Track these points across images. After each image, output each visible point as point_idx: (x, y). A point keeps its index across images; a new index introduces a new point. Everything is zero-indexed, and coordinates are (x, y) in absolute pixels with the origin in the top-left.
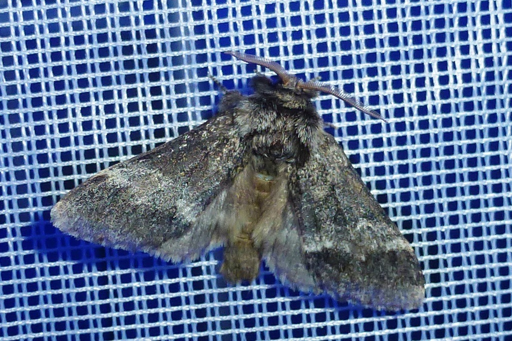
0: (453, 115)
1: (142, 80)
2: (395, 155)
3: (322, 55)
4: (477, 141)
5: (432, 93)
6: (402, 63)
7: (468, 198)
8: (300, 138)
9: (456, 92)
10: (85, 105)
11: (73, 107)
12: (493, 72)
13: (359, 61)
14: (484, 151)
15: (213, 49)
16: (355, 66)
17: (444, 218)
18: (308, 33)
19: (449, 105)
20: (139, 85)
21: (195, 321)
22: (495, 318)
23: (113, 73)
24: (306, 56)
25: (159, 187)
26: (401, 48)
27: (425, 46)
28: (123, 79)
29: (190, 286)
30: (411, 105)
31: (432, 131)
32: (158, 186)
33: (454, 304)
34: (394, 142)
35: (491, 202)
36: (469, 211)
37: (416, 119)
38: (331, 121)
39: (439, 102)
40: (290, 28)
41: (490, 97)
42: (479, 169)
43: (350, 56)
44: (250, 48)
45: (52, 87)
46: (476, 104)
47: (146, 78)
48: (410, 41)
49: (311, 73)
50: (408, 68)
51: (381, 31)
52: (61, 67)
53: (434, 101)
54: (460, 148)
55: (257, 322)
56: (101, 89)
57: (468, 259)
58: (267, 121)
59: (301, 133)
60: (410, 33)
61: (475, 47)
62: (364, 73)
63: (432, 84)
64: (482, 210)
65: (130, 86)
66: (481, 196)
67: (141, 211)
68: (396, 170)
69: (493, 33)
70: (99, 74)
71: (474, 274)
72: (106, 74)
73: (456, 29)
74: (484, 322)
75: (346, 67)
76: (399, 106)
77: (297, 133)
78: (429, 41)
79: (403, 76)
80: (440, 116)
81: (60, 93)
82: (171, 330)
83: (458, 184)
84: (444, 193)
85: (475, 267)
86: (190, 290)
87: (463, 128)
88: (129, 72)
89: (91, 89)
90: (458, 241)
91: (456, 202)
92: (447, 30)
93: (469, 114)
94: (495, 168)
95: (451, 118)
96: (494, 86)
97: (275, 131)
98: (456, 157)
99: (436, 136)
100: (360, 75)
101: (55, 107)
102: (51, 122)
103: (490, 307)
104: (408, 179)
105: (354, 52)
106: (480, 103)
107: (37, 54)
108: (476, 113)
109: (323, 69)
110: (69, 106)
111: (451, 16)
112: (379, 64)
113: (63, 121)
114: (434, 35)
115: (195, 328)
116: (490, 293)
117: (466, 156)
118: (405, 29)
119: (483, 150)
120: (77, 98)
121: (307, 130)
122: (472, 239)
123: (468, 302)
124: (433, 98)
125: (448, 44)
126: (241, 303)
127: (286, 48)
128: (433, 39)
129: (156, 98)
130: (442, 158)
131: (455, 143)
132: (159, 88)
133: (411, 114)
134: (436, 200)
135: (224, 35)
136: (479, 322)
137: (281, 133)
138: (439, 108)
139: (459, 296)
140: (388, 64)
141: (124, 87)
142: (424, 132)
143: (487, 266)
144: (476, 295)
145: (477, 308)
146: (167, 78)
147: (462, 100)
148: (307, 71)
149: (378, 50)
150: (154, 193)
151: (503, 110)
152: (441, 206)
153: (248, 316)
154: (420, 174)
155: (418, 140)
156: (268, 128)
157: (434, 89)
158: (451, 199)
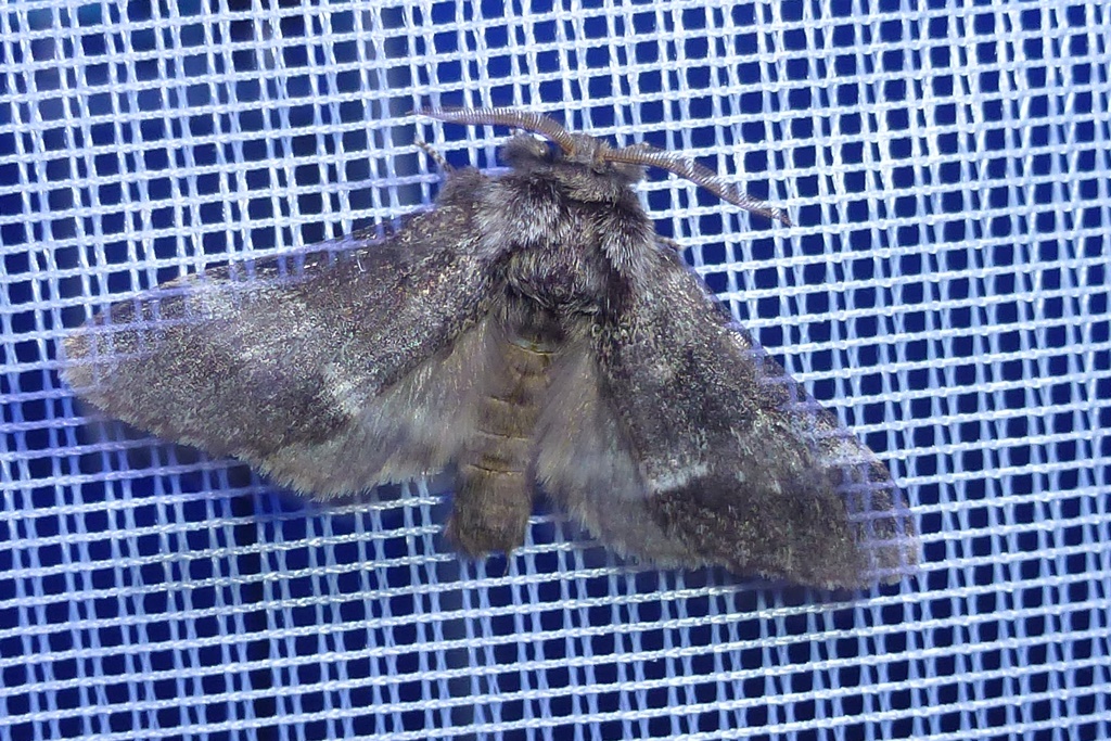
0: (920, 219)
1: (279, 152)
2: (802, 304)
3: (650, 97)
4: (971, 273)
5: (877, 175)
6: (816, 112)
7: (953, 390)
8: (609, 260)
9: (926, 172)
10: (161, 204)
11: (135, 209)
12: (1002, 131)
13: (726, 109)
14: (985, 295)
15: (425, 86)
16: (717, 120)
17: (904, 433)
18: (621, 51)
19: (912, 199)
20: (271, 163)
21: (394, 650)
22: (1012, 639)
23: (218, 139)
24: (617, 100)
25: (295, 331)
26: (813, 82)
27: (861, 79)
28: (238, 152)
29: (383, 579)
30: (835, 199)
31: (877, 253)
32: (290, 329)
33: (926, 609)
34: (799, 276)
35: (999, 400)
36: (956, 419)
37: (845, 227)
38: (671, 234)
39: (891, 194)
40: (583, 44)
41: (997, 183)
42: (976, 330)
43: (709, 99)
44: (502, 84)
45: (92, 168)
46: (967, 197)
47: (288, 147)
48: (831, 68)
49: (627, 136)
50: (826, 123)
51: (771, 47)
52: (110, 126)
53: (881, 191)
54: (935, 287)
55: (522, 651)
56: (194, 170)
57: (955, 517)
58: (538, 224)
59: (612, 248)
60: (830, 52)
61: (965, 80)
62: (738, 135)
63: (877, 156)
64: (983, 415)
65: (255, 165)
66: (980, 387)
67: (248, 375)
68: (804, 334)
69: (1001, 51)
70: (189, 141)
71: (967, 548)
72: (202, 140)
73: (926, 43)
74: (988, 646)
75: (701, 123)
76: (809, 201)
77: (603, 247)
78: (870, 68)
79: (818, 141)
80: (893, 223)
81: (108, 180)
82: (342, 670)
83: (931, 363)
84: (903, 381)
85: (968, 533)
86: (381, 586)
87: (942, 247)
88: (252, 136)
89: (173, 172)
90: (932, 479)
91: (928, 400)
92: (906, 44)
93: (953, 217)
94: (1007, 328)
95: (916, 227)
96: (1003, 160)
97: (556, 246)
98: (927, 306)
99: (886, 263)
100: (729, 140)
101: (98, 210)
102: (89, 241)
103: (1001, 615)
104: (829, 352)
105: (715, 91)
106: (975, 195)
107: (61, 99)
108: (967, 215)
109: (652, 127)
110: (127, 206)
111: (915, 16)
112: (767, 117)
113: (114, 238)
114: (880, 55)
115: (392, 665)
116: (999, 587)
117: (947, 304)
118: (820, 42)
119: (982, 292)
120: (144, 191)
121: (624, 244)
122: (962, 476)
123: (956, 606)
124: (880, 185)
125: (908, 74)
126: (488, 612)
127: (575, 85)
128: (878, 64)
129: (308, 189)
130: (900, 308)
131: (926, 277)
132: (314, 168)
133: (835, 218)
134: (887, 396)
135: (447, 57)
136: (978, 647)
137: (569, 250)
138: (891, 207)
139: (937, 594)
140: (787, 115)
141: (242, 166)
142: (861, 255)
143: (993, 530)
144: (972, 590)
145: (974, 619)
146: (331, 149)
147: (939, 188)
148: (620, 130)
149: (765, 86)
150: (282, 341)
151: (1023, 210)
152: (897, 408)
153: (503, 640)
154: (854, 342)
155: (848, 271)
156: (541, 238)
157: (880, 166)
158: (918, 394)
